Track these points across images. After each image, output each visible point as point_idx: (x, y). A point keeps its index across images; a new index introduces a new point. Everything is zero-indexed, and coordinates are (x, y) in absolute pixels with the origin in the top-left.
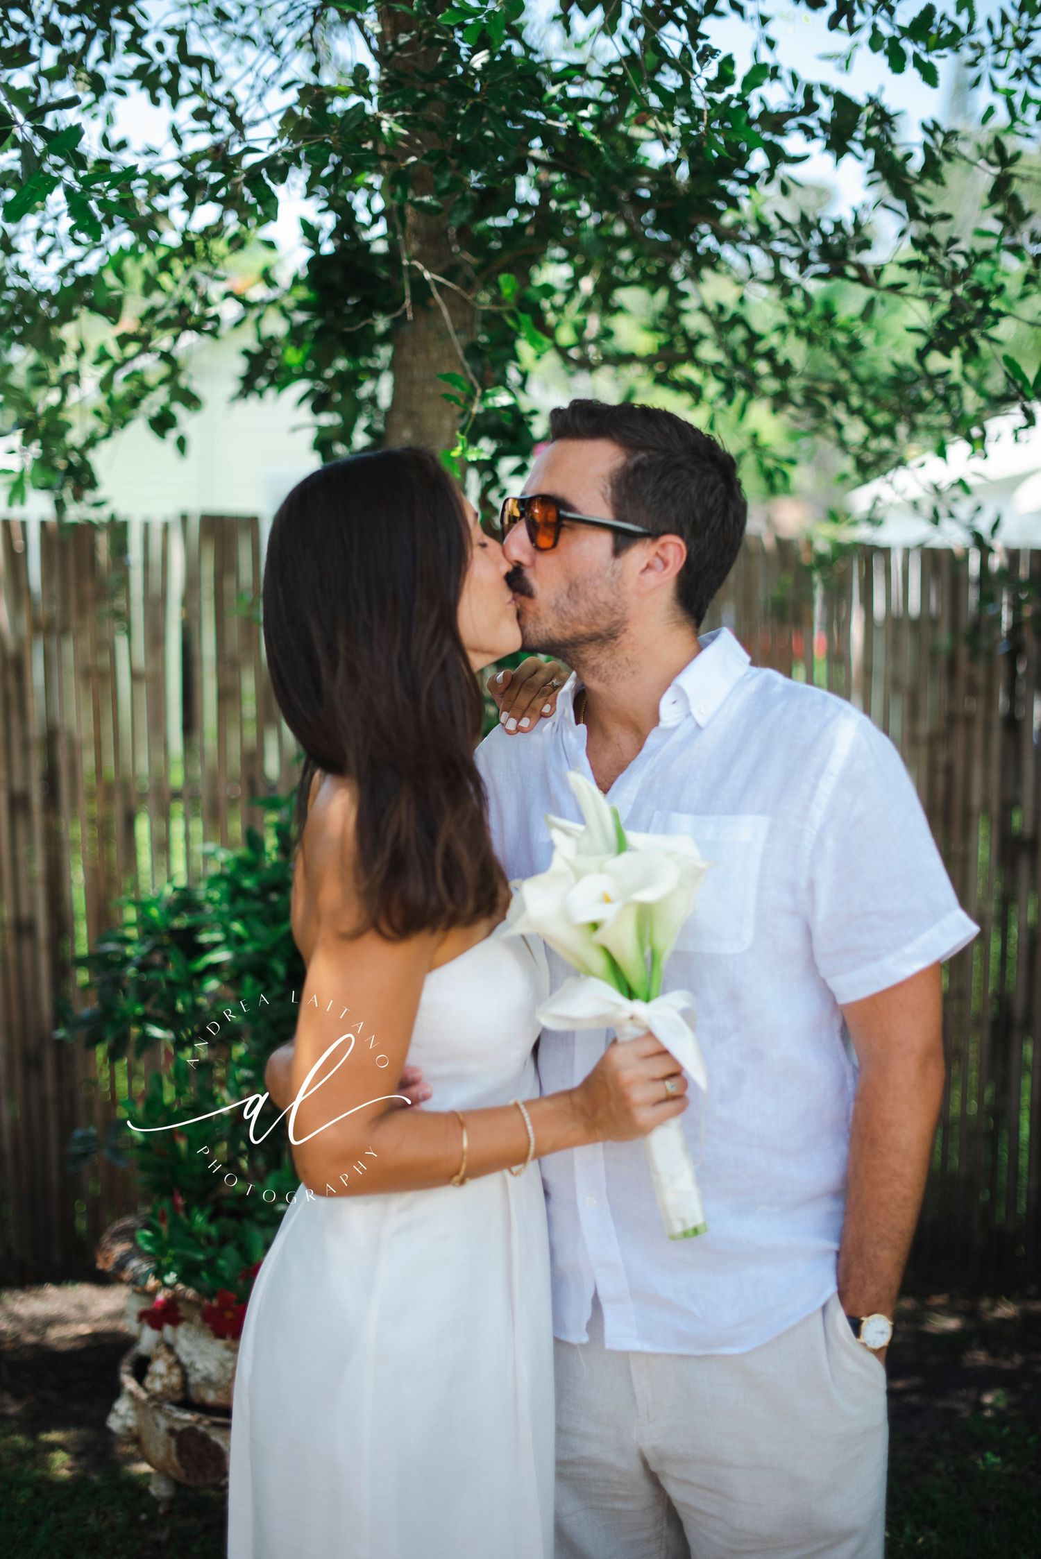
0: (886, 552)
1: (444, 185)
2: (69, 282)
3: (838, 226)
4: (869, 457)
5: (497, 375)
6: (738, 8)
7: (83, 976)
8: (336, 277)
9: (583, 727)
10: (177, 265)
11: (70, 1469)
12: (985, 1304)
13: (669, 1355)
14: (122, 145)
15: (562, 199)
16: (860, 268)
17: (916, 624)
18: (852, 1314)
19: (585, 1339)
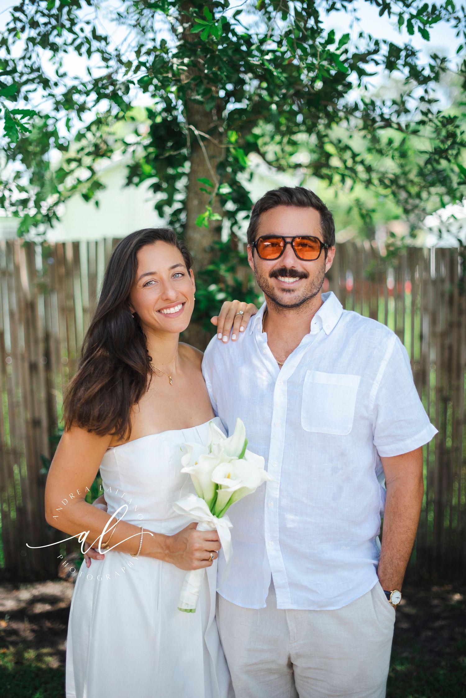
4: (409, 207)
8: (162, 132)
9: (265, 333)
10: (94, 128)
13: (305, 611)
14: (64, 75)
17: (434, 282)
18: (386, 590)
19: (265, 606)
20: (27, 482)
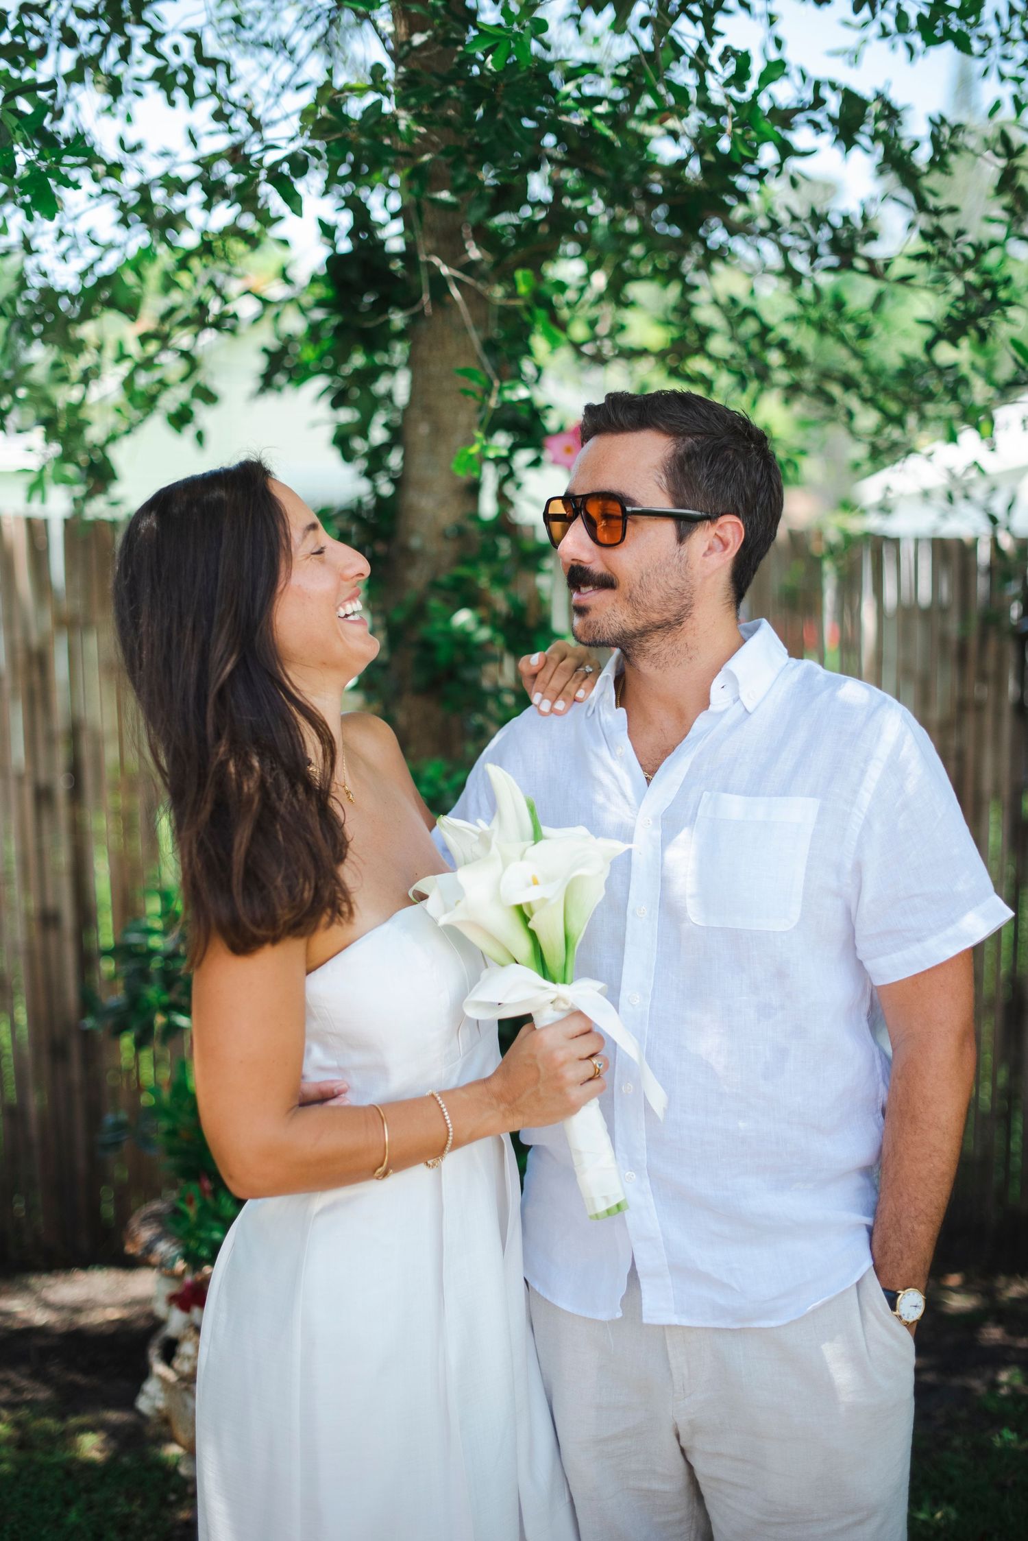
0: (896, 542)
1: (461, 180)
2: (90, 281)
3: (846, 220)
4: (882, 445)
5: (511, 369)
6: (746, 6)
7: (107, 966)
8: (353, 274)
9: (622, 710)
10: (195, 263)
11: (101, 1451)
12: (1001, 1281)
13: (706, 1329)
14: (137, 148)
15: (575, 196)
16: (870, 261)
17: (927, 614)
18: (888, 1287)
19: (619, 1315)
20: (27, 1051)
